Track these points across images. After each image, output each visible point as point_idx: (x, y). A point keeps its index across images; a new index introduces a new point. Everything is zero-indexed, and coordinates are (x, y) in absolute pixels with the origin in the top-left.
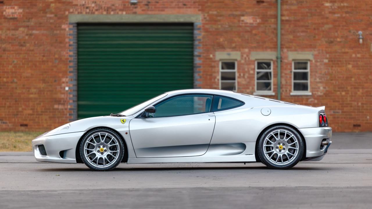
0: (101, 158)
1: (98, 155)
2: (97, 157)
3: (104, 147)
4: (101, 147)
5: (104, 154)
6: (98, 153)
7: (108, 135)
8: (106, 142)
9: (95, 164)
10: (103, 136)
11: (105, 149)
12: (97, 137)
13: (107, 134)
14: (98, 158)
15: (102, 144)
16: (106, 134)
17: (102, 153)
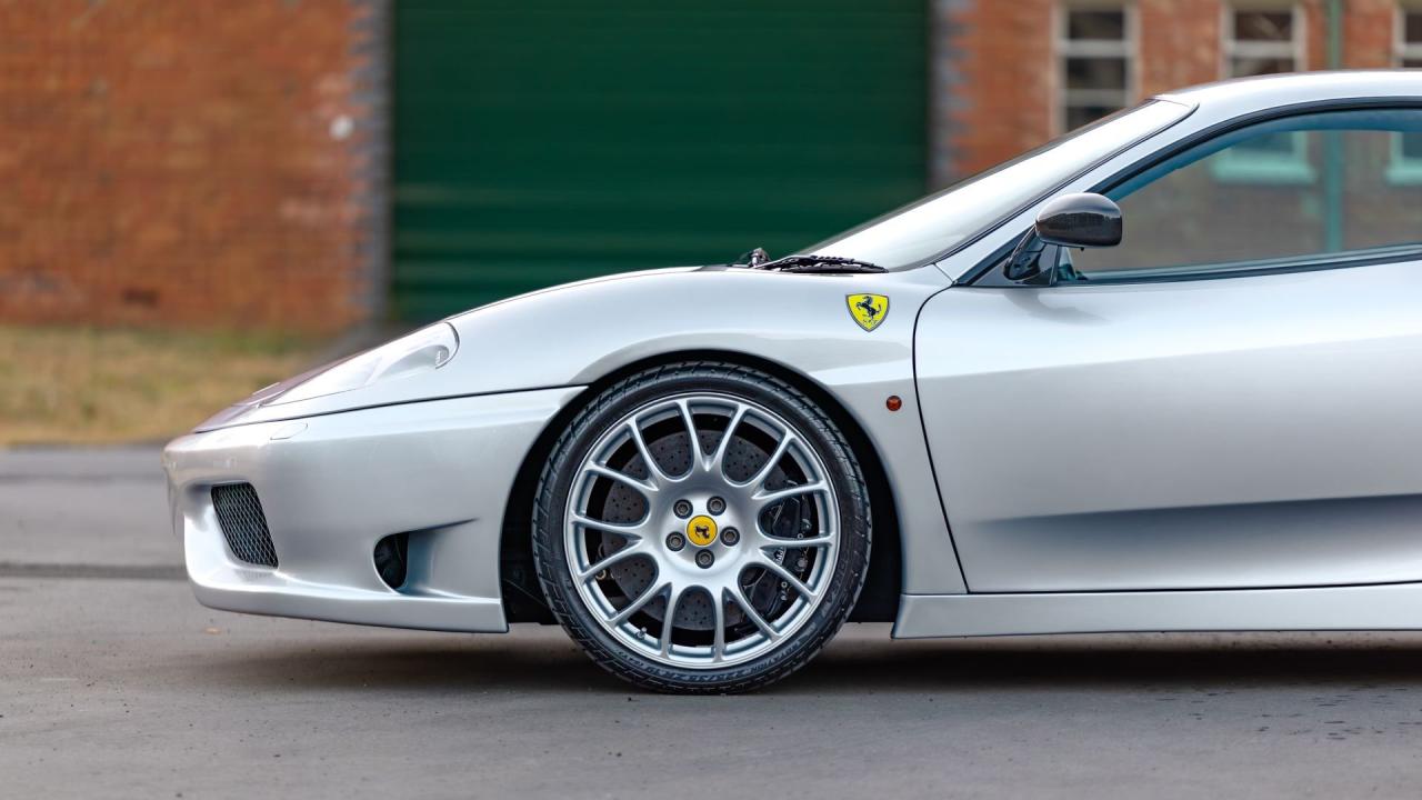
0: (697, 596)
1: (676, 573)
2: (668, 587)
3: (717, 506)
4: (700, 504)
5: (717, 564)
6: (675, 556)
7: (747, 413)
8: (738, 468)
9: (648, 637)
10: (711, 424)
11: (725, 520)
12: (664, 431)
13: (742, 408)
14: (676, 592)
15: (703, 483)
16: (734, 409)
17: (705, 557)
